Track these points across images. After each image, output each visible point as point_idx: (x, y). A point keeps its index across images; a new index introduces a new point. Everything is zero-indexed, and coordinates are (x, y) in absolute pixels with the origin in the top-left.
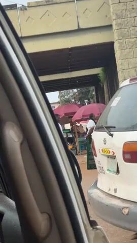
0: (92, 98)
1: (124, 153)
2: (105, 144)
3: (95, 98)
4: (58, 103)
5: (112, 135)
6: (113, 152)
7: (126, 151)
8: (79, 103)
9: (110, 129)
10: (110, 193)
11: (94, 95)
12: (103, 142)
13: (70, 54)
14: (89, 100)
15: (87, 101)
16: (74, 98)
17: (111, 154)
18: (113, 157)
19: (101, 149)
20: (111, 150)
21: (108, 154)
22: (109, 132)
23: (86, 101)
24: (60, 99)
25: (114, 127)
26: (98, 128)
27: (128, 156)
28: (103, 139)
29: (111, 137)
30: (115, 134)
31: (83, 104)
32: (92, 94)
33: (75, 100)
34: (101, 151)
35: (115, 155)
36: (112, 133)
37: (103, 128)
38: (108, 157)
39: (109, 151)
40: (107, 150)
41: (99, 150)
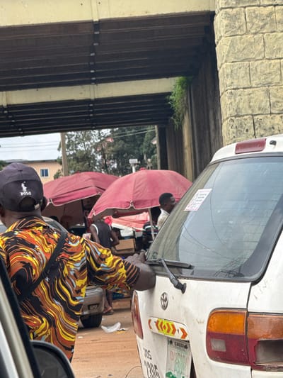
0: (150, 154)
1: (210, 335)
2: (165, 307)
3: (157, 155)
4: (59, 161)
5: (182, 288)
6: (183, 330)
7: (213, 330)
8: (115, 166)
11: (155, 145)
12: (160, 303)
13: (96, 38)
14: (141, 158)
15: (136, 161)
16: (103, 152)
17: (178, 335)
18: (184, 345)
19: (154, 320)
20: (177, 326)
21: (170, 336)
22: (177, 278)
23: (133, 161)
24: (64, 152)
25: (190, 267)
27: (219, 346)
29: (180, 291)
30: (191, 284)
31: (124, 170)
32: (150, 145)
33: (104, 157)
34: (153, 324)
35: (187, 339)
36: (182, 281)
37: (163, 266)
38: (171, 342)
39: (173, 326)
40: (168, 324)
41: (150, 321)
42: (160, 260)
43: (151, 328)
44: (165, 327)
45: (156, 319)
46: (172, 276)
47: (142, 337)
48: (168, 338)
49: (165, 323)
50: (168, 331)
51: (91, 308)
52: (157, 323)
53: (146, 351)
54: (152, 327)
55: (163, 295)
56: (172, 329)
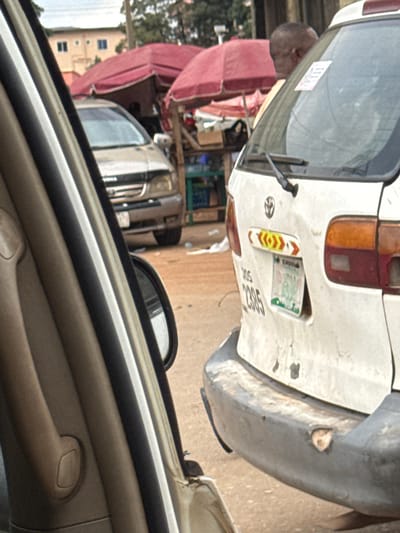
0: (242, 20)
1: (329, 251)
2: (270, 215)
3: (252, 21)
4: (121, 29)
5: (293, 190)
6: (294, 245)
7: (334, 243)
8: (196, 36)
9: (287, 169)
10: (276, 376)
11: (249, 7)
12: (264, 210)
14: (229, 25)
15: (223, 28)
16: (179, 17)
17: (288, 251)
18: (294, 263)
19: (255, 232)
20: (287, 239)
21: (277, 251)
22: (286, 177)
23: (219, 29)
24: (128, 17)
25: (304, 164)
26: (252, 161)
27: (340, 264)
28: (263, 201)
29: (290, 194)
30: (303, 185)
31: (207, 41)
32: (242, 7)
33: (180, 24)
34: (254, 237)
35: (299, 255)
36: (293, 182)
37: (267, 162)
38: (278, 260)
39: (281, 239)
40: (274, 237)
41: (250, 233)
42: (264, 154)
43: (251, 242)
44: (270, 241)
45: (259, 231)
46: (280, 175)
47: (239, 253)
48: (274, 255)
49: (270, 236)
50: (275, 246)
51: (168, 220)
52: (260, 236)
53: (245, 271)
54: (253, 240)
55: (268, 199)
56: (279, 243)
